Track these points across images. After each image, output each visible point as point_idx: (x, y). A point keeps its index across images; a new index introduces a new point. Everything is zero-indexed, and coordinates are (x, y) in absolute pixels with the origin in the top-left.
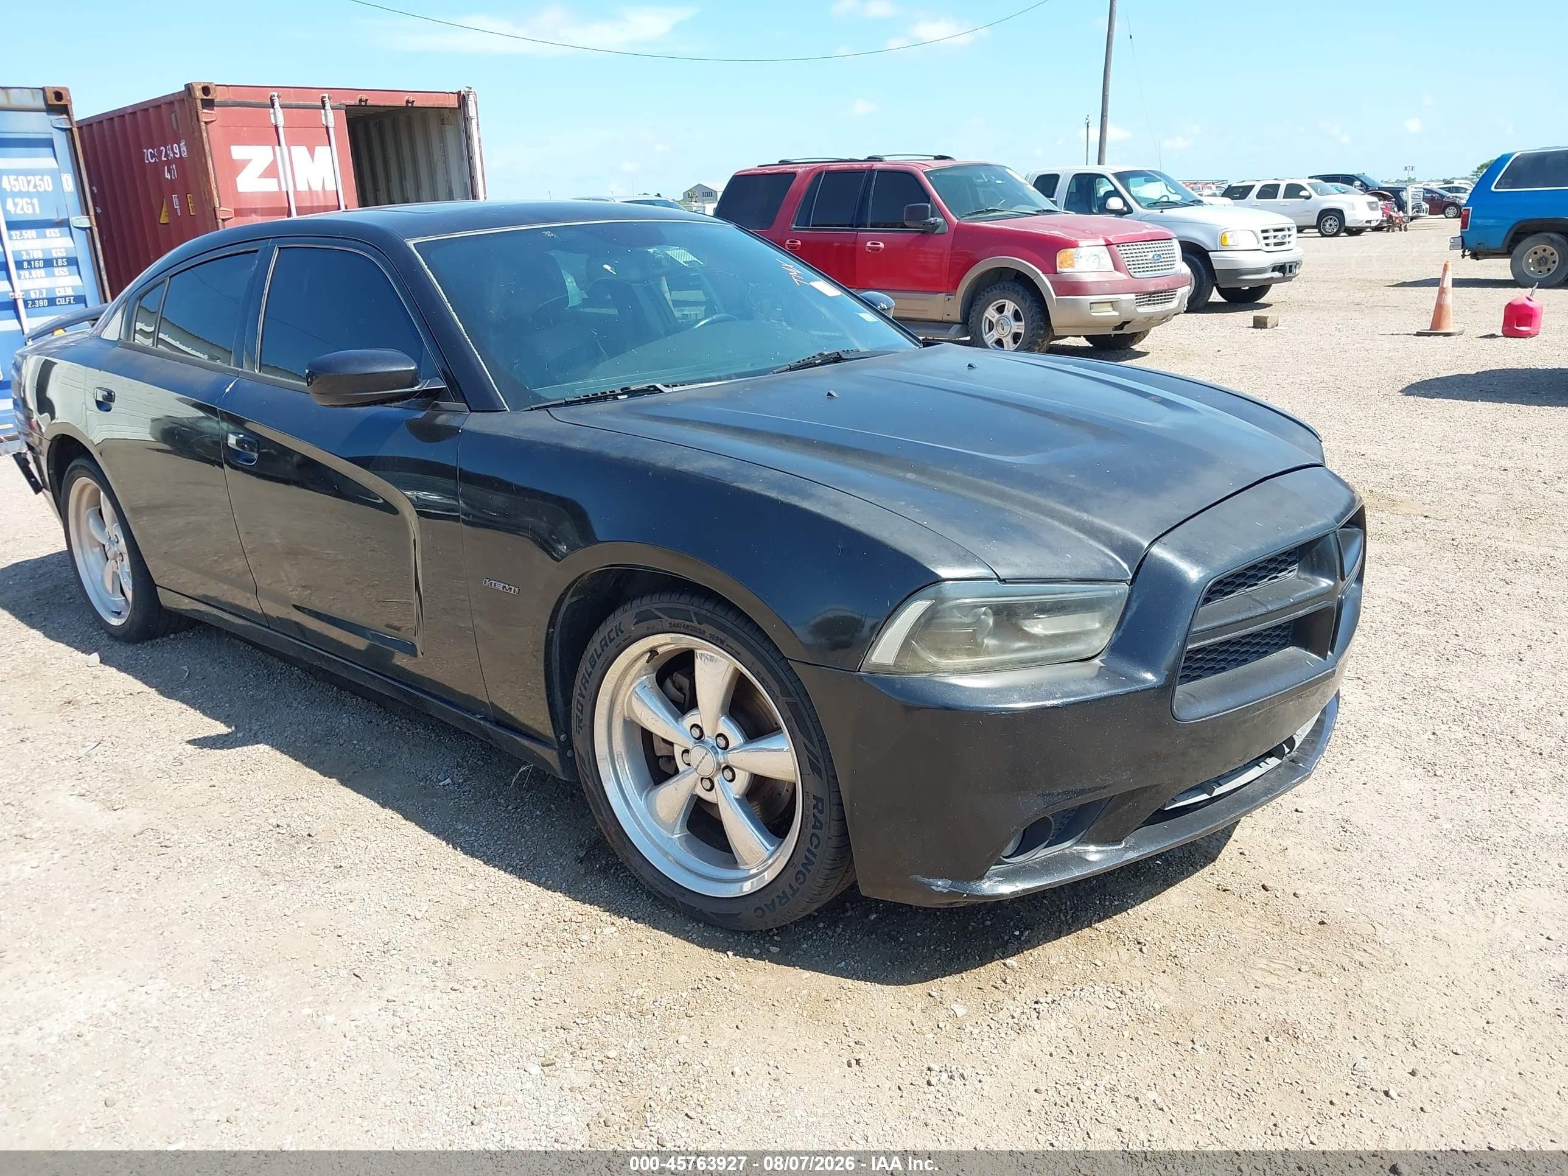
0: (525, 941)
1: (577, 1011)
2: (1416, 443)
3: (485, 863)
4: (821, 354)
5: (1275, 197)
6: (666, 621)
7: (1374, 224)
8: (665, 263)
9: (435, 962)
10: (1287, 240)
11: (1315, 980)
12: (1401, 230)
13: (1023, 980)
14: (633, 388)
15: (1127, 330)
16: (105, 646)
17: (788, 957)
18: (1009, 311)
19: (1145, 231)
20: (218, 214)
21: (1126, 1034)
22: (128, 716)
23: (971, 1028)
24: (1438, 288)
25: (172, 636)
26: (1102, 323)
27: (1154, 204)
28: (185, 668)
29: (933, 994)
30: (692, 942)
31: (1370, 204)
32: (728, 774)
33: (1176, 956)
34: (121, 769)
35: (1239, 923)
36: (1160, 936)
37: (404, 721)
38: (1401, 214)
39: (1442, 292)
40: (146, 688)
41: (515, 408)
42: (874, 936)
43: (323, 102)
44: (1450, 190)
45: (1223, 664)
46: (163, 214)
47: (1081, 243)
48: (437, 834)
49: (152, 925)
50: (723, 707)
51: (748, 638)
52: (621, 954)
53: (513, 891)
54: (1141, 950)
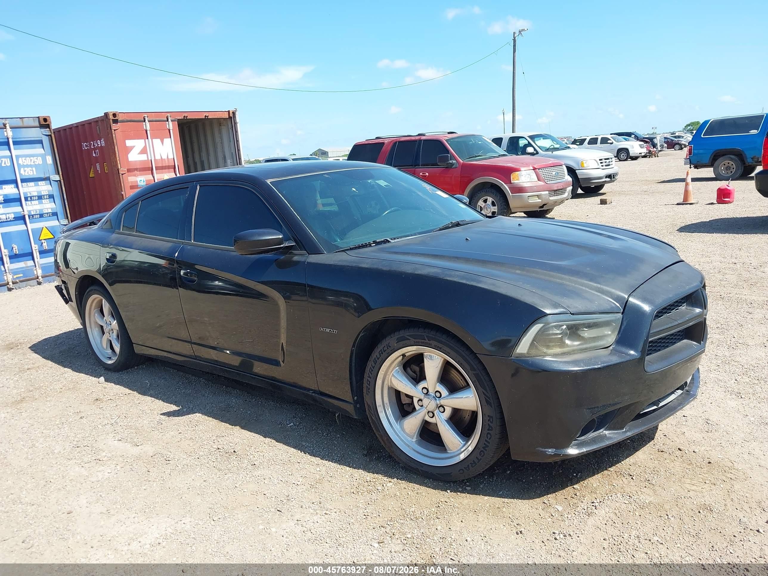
0: (352, 491)
1: (386, 519)
2: (691, 254)
3: (321, 459)
4: (451, 223)
5: (597, 144)
6: (412, 340)
7: (643, 154)
8: (376, 186)
9: (313, 503)
10: (611, 163)
11: (713, 486)
12: (655, 157)
13: (584, 494)
14: (378, 241)
15: (545, 208)
16: (104, 374)
17: (475, 491)
18: (489, 202)
19: (551, 162)
20: (120, 172)
21: (637, 514)
22: (128, 404)
23: (567, 515)
24: (685, 183)
25: (136, 368)
26: (533, 205)
27: (548, 150)
28: (147, 381)
29: (545, 502)
30: (429, 487)
31: (640, 145)
32: (441, 409)
33: (649, 480)
34: (134, 428)
35: (673, 465)
36: (639, 472)
37: (262, 399)
38: (655, 149)
39: (687, 184)
40: (131, 392)
41: (329, 252)
42: (511, 480)
43: (167, 118)
44: (675, 137)
45: (659, 348)
46: (91, 173)
47: (522, 169)
48: (295, 447)
49: (175, 494)
50: (438, 378)
51: (453, 346)
52: (398, 494)
53: (339, 470)
54: (632, 478)
